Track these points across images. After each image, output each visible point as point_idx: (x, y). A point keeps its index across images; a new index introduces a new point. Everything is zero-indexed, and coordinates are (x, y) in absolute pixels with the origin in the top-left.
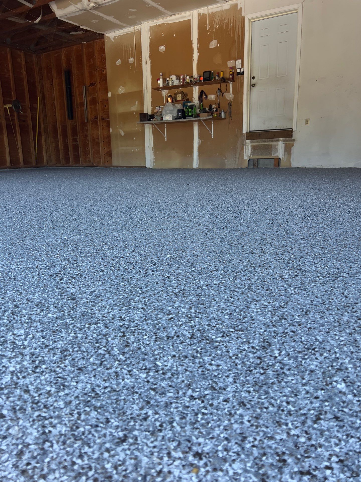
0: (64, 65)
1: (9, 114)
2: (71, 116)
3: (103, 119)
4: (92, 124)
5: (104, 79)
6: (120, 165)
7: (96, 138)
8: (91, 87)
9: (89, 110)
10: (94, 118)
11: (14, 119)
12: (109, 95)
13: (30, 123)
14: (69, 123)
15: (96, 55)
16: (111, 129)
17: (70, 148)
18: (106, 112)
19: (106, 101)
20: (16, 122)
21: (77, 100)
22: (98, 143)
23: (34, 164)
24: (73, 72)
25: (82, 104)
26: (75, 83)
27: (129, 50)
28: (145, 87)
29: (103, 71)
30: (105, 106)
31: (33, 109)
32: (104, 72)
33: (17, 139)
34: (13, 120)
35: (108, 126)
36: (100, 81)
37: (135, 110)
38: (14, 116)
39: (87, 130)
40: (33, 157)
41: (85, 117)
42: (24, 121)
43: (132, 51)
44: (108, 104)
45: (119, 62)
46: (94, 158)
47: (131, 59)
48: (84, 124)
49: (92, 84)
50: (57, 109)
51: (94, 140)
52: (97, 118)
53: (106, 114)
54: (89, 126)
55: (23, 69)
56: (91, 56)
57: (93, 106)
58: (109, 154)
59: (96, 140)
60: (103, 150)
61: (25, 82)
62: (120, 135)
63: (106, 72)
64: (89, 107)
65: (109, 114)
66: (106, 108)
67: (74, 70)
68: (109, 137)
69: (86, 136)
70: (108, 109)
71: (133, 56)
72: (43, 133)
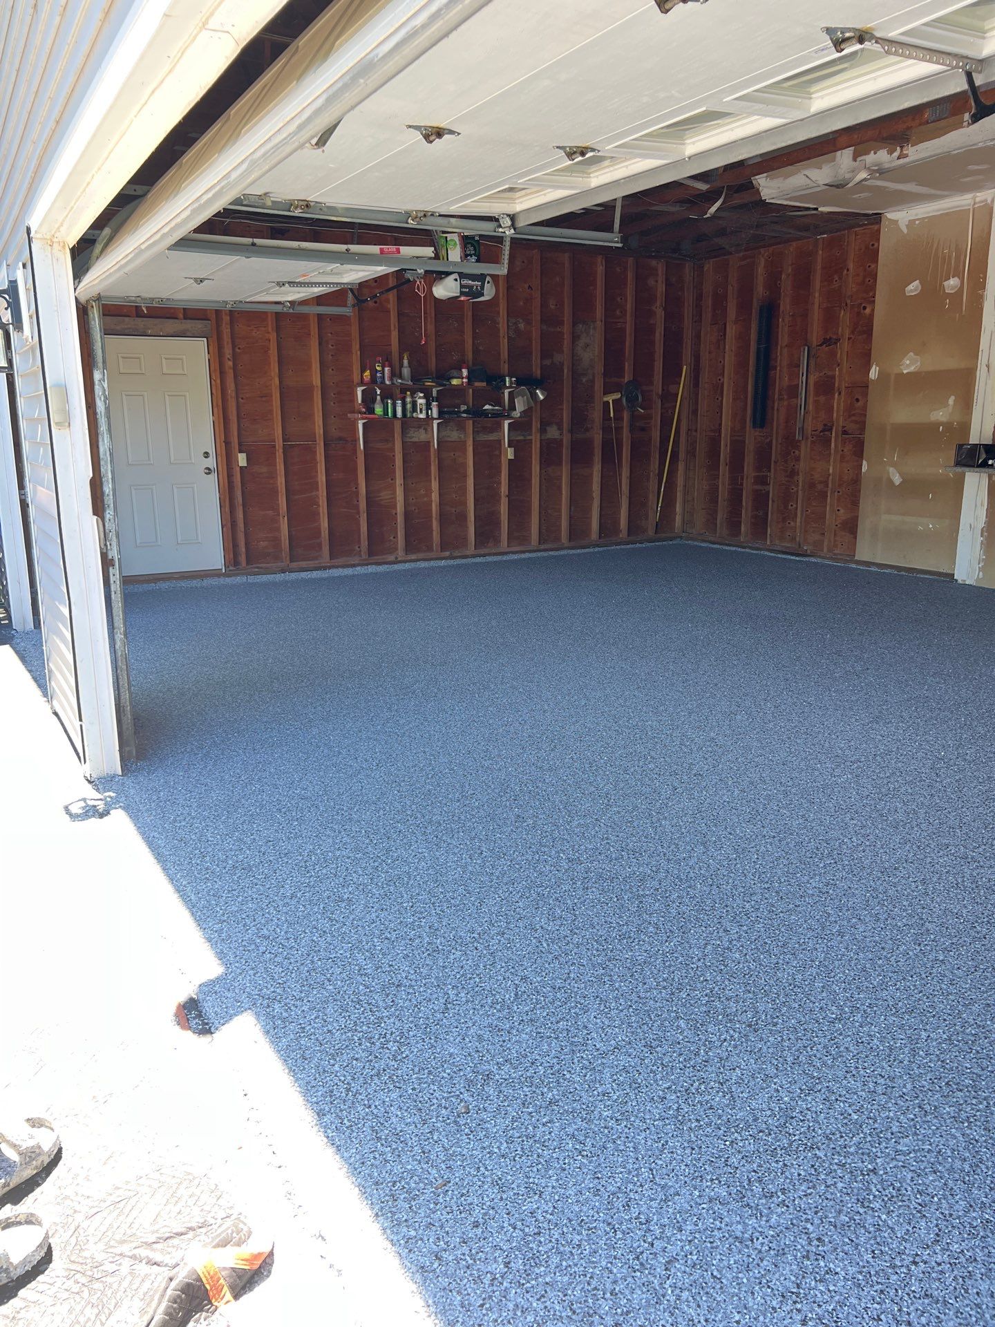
0: (760, 290)
1: (612, 415)
2: (761, 418)
3: (845, 433)
4: (813, 442)
5: (864, 329)
6: (878, 561)
7: (821, 482)
8: (825, 348)
9: (811, 407)
10: (820, 427)
11: (622, 427)
12: (874, 373)
13: (656, 435)
14: (752, 437)
15: (851, 266)
16: (865, 463)
17: (747, 501)
18: (859, 416)
19: (863, 387)
20: (626, 433)
21: (781, 378)
22: (823, 495)
23: (651, 532)
24: (782, 308)
25: (793, 391)
26: (783, 337)
27: (950, 257)
28: (985, 361)
29: (865, 308)
30: (857, 400)
31: (668, 397)
32: (868, 311)
33: (620, 475)
34: (619, 429)
35: (859, 452)
36: (853, 332)
37: (944, 419)
38: (622, 419)
39: (798, 459)
40: (651, 515)
41: (799, 425)
42: (643, 429)
43: (958, 258)
44: (865, 395)
45: (914, 288)
46: (806, 531)
47: (952, 283)
48: (791, 443)
49: (827, 342)
50: (727, 400)
51: (812, 485)
52: (830, 430)
53: (856, 422)
54: (804, 450)
55: (658, 304)
56: (835, 268)
57: (822, 399)
58: (851, 527)
59: (820, 487)
60: (834, 514)
61: (657, 334)
62: (890, 482)
63: (873, 310)
64: (811, 400)
65: (865, 422)
66: (859, 404)
67: (785, 305)
68: (856, 481)
69: (793, 474)
70: (865, 408)
71: (958, 273)
72: (682, 455)
